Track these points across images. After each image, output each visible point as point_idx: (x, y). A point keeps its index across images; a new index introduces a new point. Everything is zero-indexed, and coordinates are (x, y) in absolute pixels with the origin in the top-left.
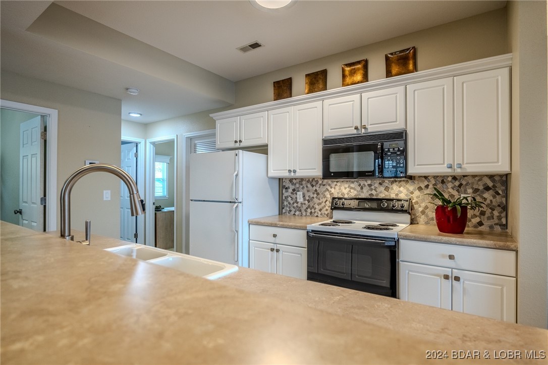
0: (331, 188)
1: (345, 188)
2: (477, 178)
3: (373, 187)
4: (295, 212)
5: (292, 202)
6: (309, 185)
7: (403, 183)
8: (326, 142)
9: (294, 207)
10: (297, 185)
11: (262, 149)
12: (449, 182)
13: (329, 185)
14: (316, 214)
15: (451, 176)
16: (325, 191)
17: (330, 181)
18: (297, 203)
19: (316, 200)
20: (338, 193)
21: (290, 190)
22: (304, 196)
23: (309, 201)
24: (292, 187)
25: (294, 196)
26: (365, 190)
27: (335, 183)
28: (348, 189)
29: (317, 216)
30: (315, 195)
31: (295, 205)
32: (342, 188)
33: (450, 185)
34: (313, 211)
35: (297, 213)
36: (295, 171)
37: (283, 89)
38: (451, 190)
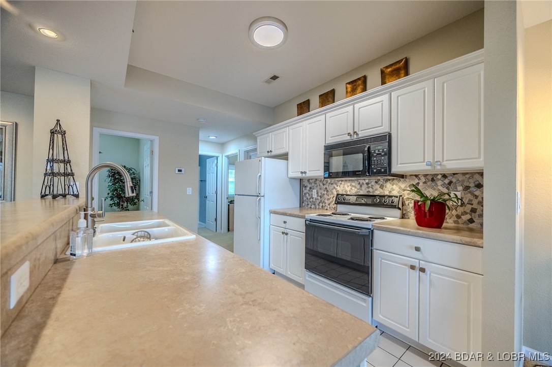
0: (337, 186)
1: (348, 186)
2: (468, 176)
3: (370, 185)
4: (311, 205)
5: (309, 198)
6: (321, 184)
7: (395, 181)
9: (310, 202)
10: (313, 184)
11: (284, 157)
12: (439, 180)
13: (336, 184)
14: (326, 208)
15: (441, 174)
16: (333, 189)
17: (333, 180)
18: (313, 198)
19: (326, 196)
20: (342, 190)
21: (308, 188)
22: (317, 193)
23: (321, 197)
24: (309, 186)
25: (310, 193)
26: (363, 188)
27: (340, 182)
28: (350, 187)
29: (327, 209)
30: (326, 192)
31: (311, 200)
32: (346, 186)
33: (440, 183)
34: (324, 205)
35: (313, 206)
36: (305, 173)
37: (304, 107)
38: (440, 188)
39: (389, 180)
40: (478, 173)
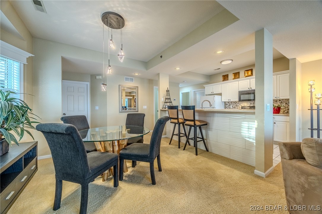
0: (241, 104)
6: (234, 103)
8: (239, 92)
11: (220, 94)
16: (239, 105)
17: (241, 102)
20: (243, 105)
21: (228, 105)
22: (232, 107)
24: (229, 104)
26: (252, 104)
27: (243, 103)
30: (236, 106)
32: (245, 104)
33: (278, 102)
36: (230, 100)
37: (226, 78)
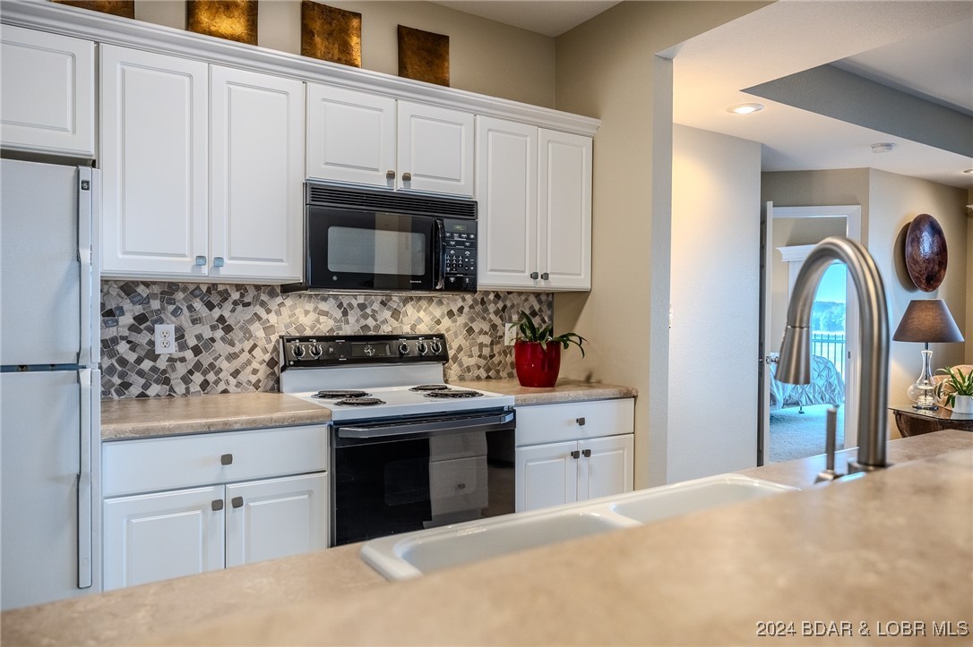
0: (269, 311)
1: (307, 313)
2: (523, 297)
3: (368, 311)
4: (145, 387)
5: (132, 357)
6: (198, 304)
7: (424, 304)
9: (141, 373)
10: (155, 304)
12: (490, 302)
13: (263, 304)
14: (222, 386)
15: (493, 292)
16: (251, 321)
18: (155, 357)
19: (220, 347)
20: (287, 326)
21: (127, 320)
22: (180, 335)
23: (197, 351)
25: (143, 339)
26: (352, 318)
27: (279, 300)
28: (313, 316)
29: (225, 391)
30: (219, 333)
31: (146, 365)
32: (299, 311)
33: (491, 308)
34: (211, 377)
35: (154, 389)
39: (411, 299)
40: (533, 293)
